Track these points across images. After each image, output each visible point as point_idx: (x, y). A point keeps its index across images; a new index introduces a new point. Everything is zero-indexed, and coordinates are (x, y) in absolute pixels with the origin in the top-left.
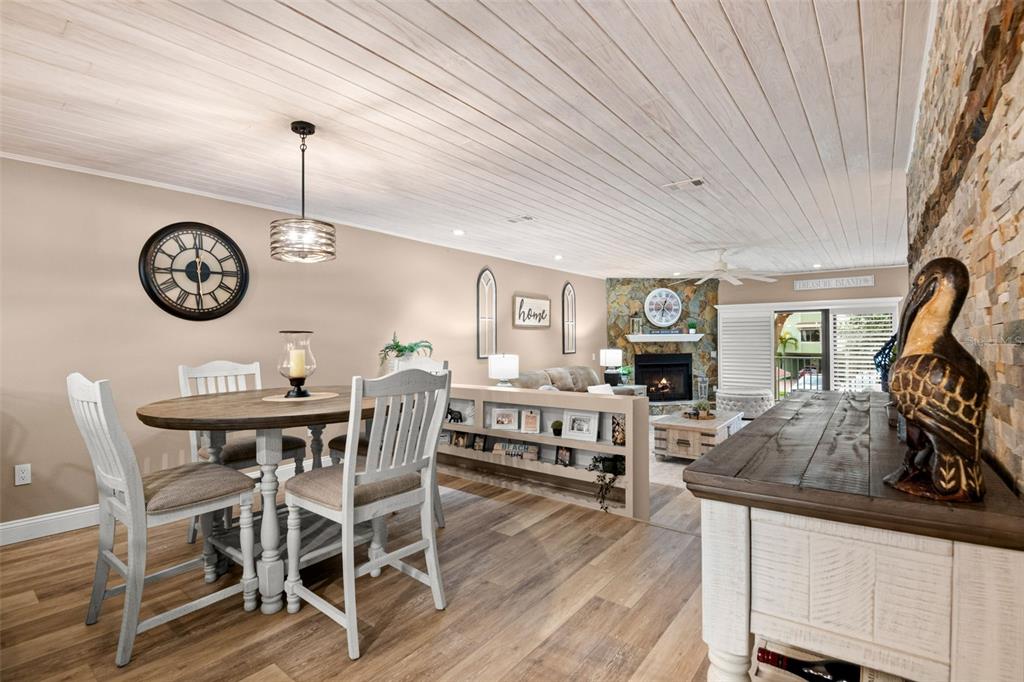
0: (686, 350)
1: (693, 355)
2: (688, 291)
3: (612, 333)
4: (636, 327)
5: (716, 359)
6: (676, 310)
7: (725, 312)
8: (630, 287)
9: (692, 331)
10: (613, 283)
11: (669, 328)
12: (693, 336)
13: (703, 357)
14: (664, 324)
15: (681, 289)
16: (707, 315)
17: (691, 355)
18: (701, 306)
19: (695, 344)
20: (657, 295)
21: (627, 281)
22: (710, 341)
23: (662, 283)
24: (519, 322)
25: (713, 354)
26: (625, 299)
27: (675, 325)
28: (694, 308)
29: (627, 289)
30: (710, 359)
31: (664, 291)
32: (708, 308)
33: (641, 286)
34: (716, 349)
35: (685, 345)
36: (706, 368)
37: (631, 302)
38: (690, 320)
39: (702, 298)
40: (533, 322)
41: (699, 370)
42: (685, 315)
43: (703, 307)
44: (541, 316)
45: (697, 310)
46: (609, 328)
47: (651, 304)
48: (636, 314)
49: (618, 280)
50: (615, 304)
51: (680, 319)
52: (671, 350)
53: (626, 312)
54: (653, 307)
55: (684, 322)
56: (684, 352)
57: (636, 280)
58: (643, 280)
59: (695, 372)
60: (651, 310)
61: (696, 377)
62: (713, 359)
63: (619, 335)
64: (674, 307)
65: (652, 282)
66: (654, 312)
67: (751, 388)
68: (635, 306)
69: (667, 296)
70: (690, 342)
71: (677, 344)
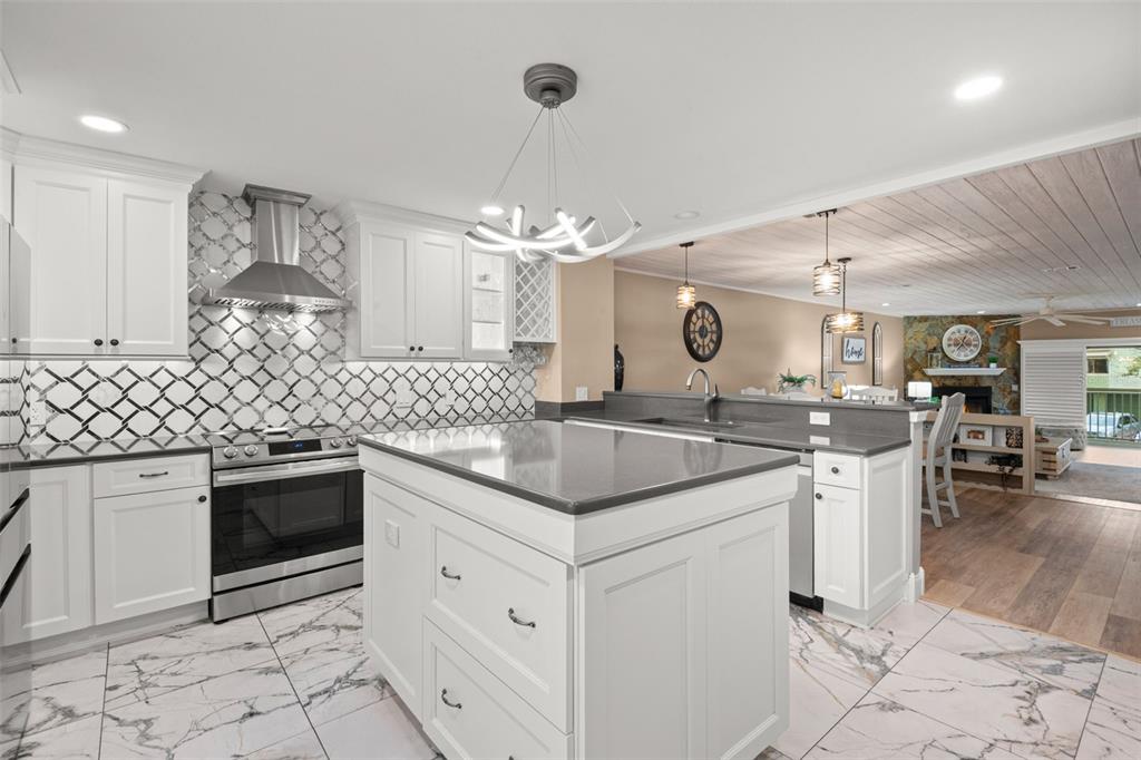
0: (986, 383)
1: (994, 388)
2: (988, 327)
3: (909, 367)
4: (934, 362)
5: (1018, 393)
6: (975, 346)
7: (1028, 348)
8: (927, 324)
9: (993, 365)
10: (910, 321)
11: (968, 362)
12: (994, 370)
13: (1004, 390)
14: (962, 358)
15: (980, 325)
16: (1009, 349)
17: (990, 388)
18: (1001, 342)
19: (995, 377)
20: (955, 331)
21: (924, 319)
22: (1011, 375)
23: (961, 319)
24: (846, 358)
25: (1015, 388)
26: (922, 335)
27: (974, 359)
28: (994, 343)
29: (924, 326)
30: (1011, 392)
31: (963, 327)
32: (1009, 344)
33: (938, 324)
34: (1018, 382)
35: (984, 379)
36: (1007, 400)
37: (928, 337)
38: (990, 355)
39: (1003, 334)
40: (854, 358)
41: (999, 402)
42: (985, 350)
43: (1003, 342)
44: (859, 353)
45: (998, 345)
46: (906, 362)
47: (949, 339)
48: (935, 349)
49: (915, 318)
50: (912, 340)
51: (980, 354)
52: (970, 383)
53: (923, 347)
54: (952, 342)
55: (984, 357)
56: (983, 385)
57: (934, 318)
58: (941, 317)
59: (995, 405)
60: (949, 345)
62: (1015, 392)
63: (916, 369)
64: (973, 343)
65: (950, 319)
66: (953, 348)
67: (1059, 421)
68: (933, 342)
69: (966, 332)
70: (990, 376)
71: (976, 377)
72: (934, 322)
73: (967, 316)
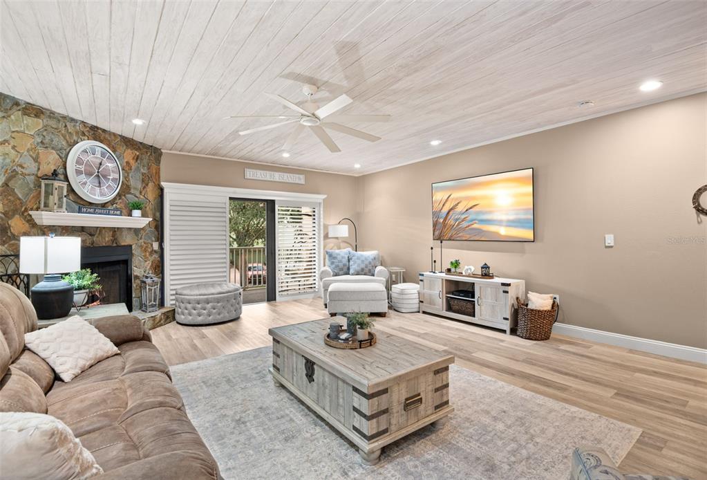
0: (126, 240)
1: (133, 247)
2: (129, 154)
4: (54, 199)
5: (162, 253)
6: (115, 180)
7: (173, 192)
8: (39, 123)
9: (137, 213)
11: (104, 205)
12: (138, 220)
13: (145, 251)
14: (97, 198)
15: (120, 151)
16: (151, 194)
17: (131, 246)
18: (143, 181)
19: (136, 231)
20: (87, 150)
21: (34, 111)
22: (153, 229)
23: (95, 133)
25: (155, 246)
26: (29, 143)
27: (113, 202)
28: (135, 183)
29: (33, 125)
30: (153, 252)
31: (98, 146)
32: (150, 184)
33: (61, 128)
34: (161, 239)
35: (125, 233)
36: (149, 264)
37: (41, 150)
38: (131, 198)
39: (144, 170)
41: (141, 267)
42: (125, 190)
43: (145, 182)
45: (139, 186)
47: (79, 162)
48: (52, 174)
49: (16, 103)
51: (119, 195)
52: (106, 239)
53: (31, 167)
54: (82, 168)
55: (124, 202)
56: (123, 244)
57: (52, 115)
58: (64, 117)
59: (136, 271)
60: (78, 172)
61: (137, 277)
62: (158, 252)
63: (15, 212)
64: (113, 175)
65: (79, 127)
66: (83, 178)
67: (205, 285)
68: (50, 162)
69: (103, 155)
70: (132, 229)
71: (115, 231)
72: (53, 123)
73: (104, 131)
